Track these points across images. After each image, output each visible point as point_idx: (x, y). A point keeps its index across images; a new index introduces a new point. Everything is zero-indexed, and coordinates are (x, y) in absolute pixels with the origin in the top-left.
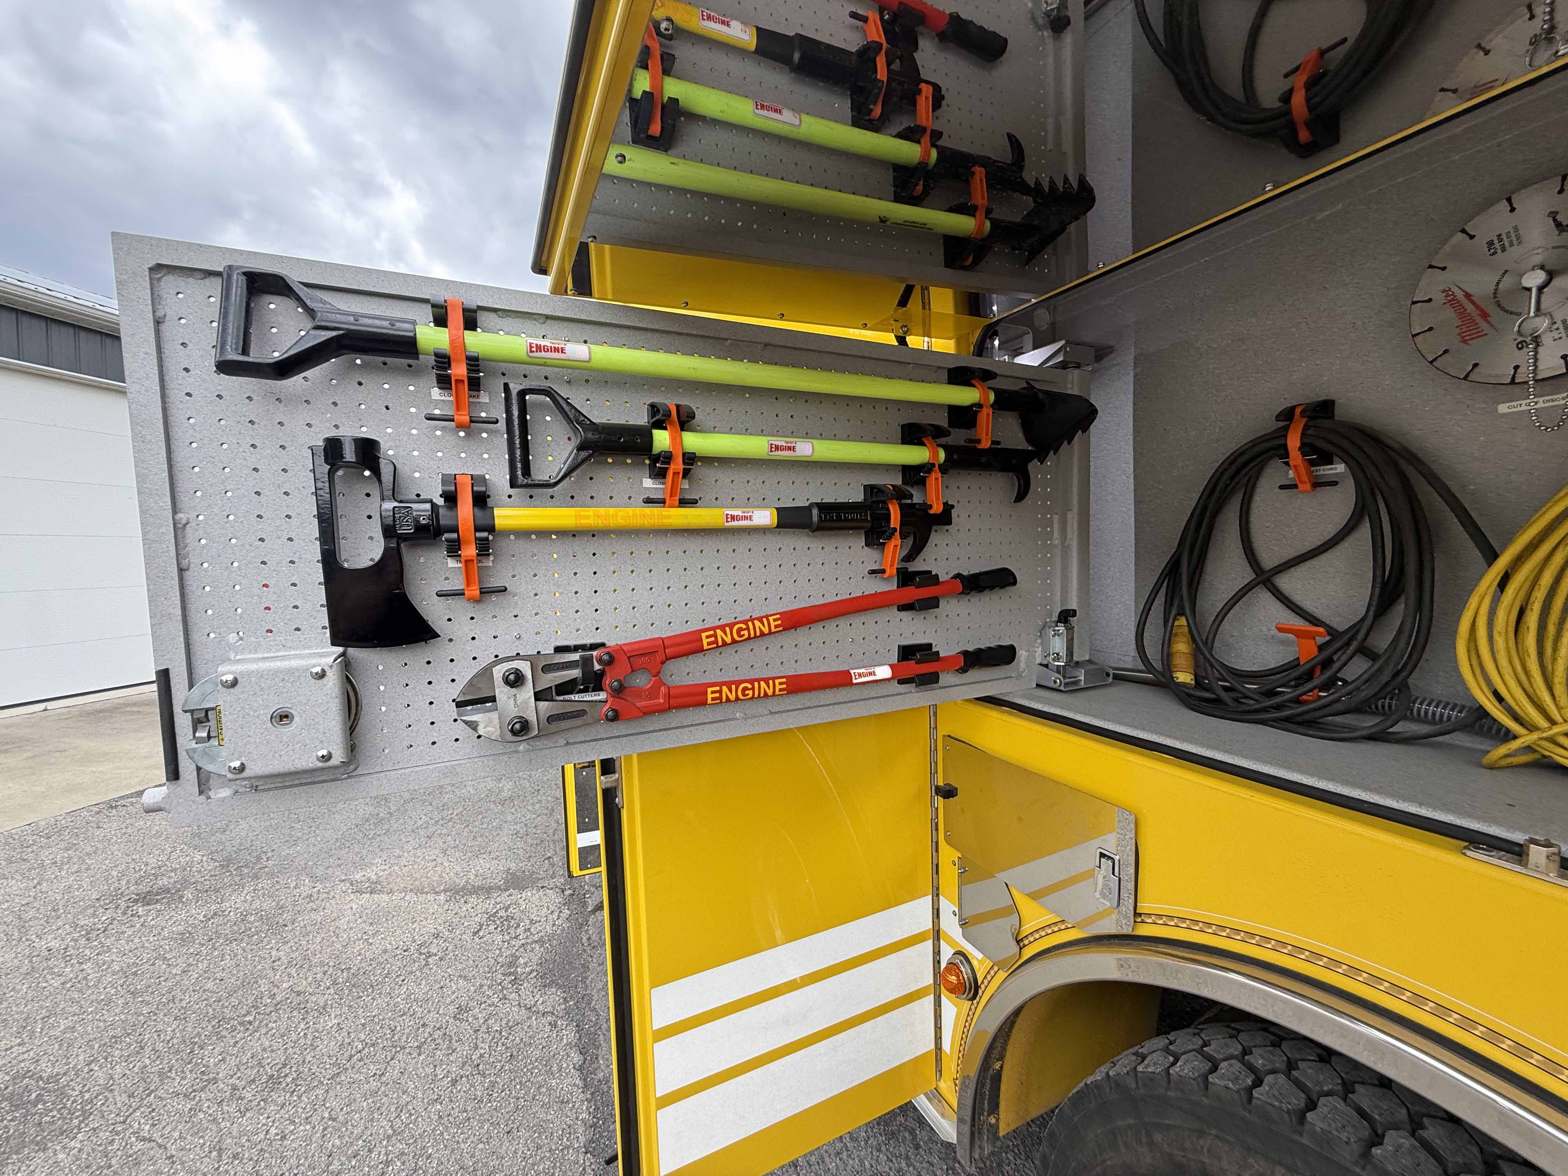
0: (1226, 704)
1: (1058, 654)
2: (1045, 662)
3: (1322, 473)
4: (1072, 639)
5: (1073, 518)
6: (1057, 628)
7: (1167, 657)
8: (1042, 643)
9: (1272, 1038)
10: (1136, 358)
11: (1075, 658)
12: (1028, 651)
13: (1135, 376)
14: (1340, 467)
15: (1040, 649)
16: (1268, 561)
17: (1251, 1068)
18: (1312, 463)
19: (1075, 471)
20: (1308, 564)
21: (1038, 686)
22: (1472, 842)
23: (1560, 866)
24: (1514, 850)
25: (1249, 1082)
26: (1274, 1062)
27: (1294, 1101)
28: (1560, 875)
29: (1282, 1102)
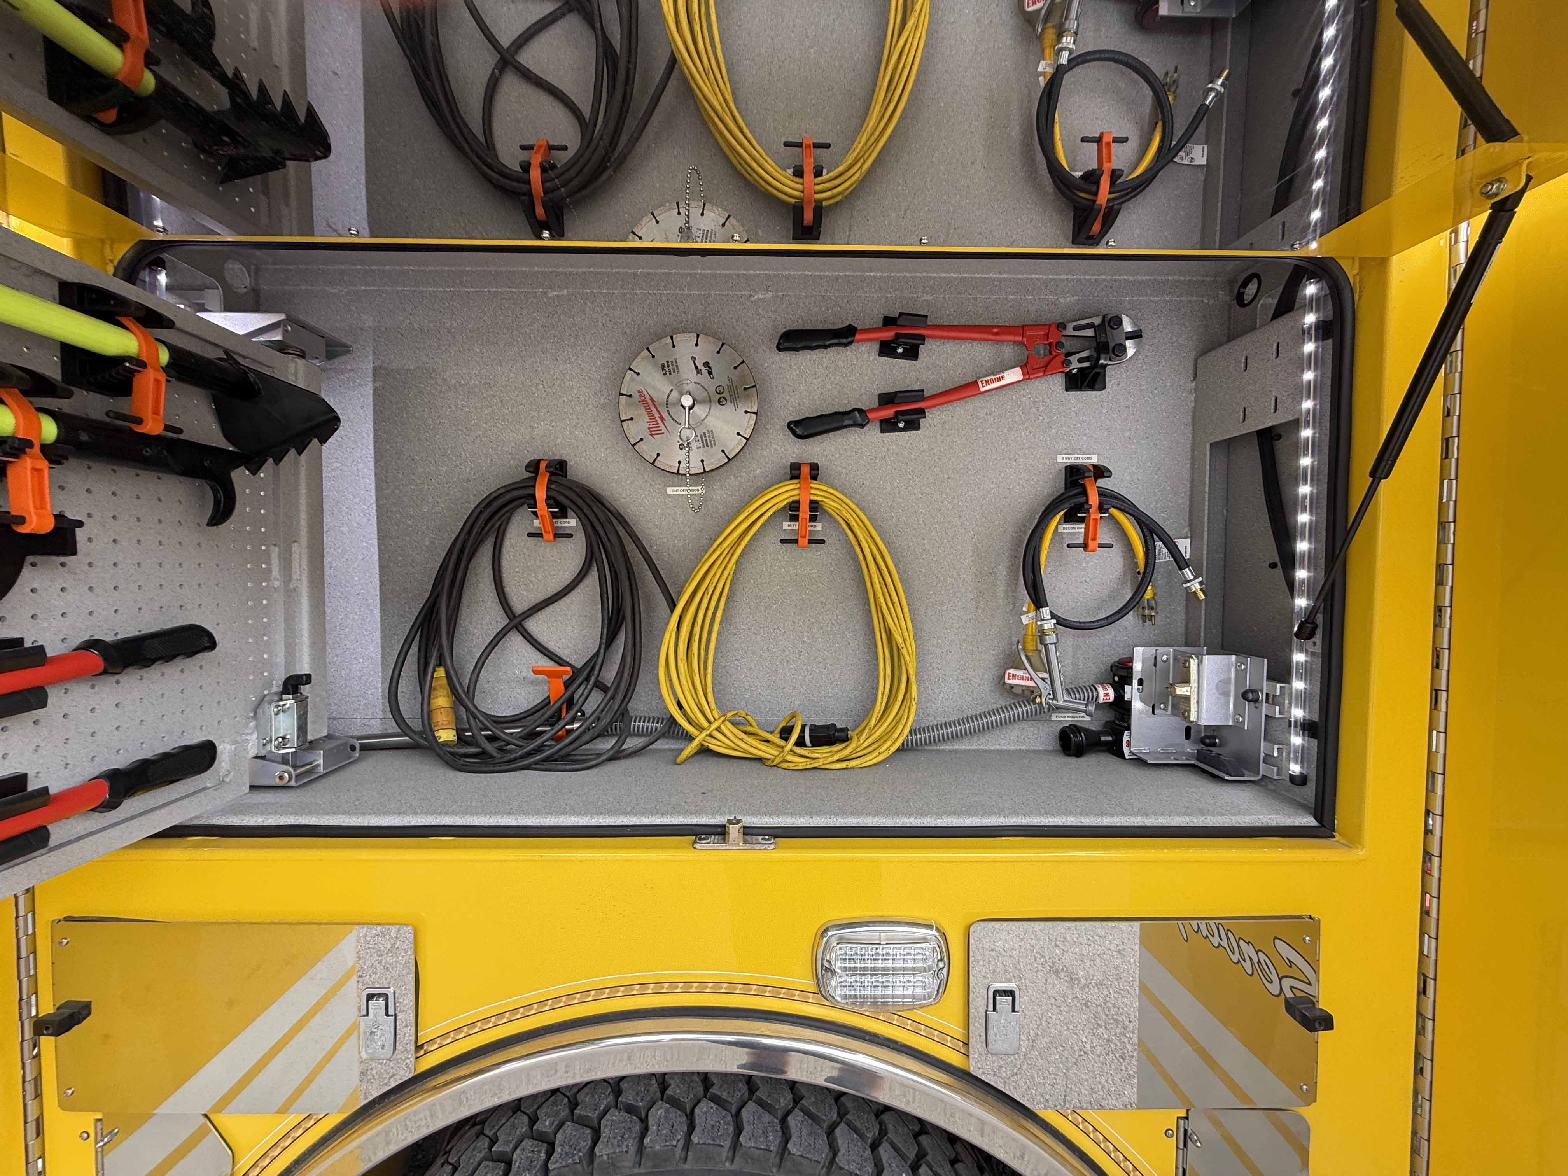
0: (492, 757)
1: (284, 738)
2: (263, 753)
3: (560, 525)
4: (306, 713)
5: (300, 553)
6: (281, 703)
7: (427, 715)
8: (257, 727)
10: (375, 369)
11: (310, 737)
12: (235, 742)
13: (376, 390)
14: (572, 522)
15: (255, 736)
16: (519, 606)
18: (554, 516)
19: (303, 491)
20: (551, 608)
21: (252, 787)
22: (696, 835)
23: (744, 834)
24: (721, 832)
25: (543, 1156)
26: (557, 1113)
27: (583, 1144)
28: (745, 842)
29: (573, 1155)
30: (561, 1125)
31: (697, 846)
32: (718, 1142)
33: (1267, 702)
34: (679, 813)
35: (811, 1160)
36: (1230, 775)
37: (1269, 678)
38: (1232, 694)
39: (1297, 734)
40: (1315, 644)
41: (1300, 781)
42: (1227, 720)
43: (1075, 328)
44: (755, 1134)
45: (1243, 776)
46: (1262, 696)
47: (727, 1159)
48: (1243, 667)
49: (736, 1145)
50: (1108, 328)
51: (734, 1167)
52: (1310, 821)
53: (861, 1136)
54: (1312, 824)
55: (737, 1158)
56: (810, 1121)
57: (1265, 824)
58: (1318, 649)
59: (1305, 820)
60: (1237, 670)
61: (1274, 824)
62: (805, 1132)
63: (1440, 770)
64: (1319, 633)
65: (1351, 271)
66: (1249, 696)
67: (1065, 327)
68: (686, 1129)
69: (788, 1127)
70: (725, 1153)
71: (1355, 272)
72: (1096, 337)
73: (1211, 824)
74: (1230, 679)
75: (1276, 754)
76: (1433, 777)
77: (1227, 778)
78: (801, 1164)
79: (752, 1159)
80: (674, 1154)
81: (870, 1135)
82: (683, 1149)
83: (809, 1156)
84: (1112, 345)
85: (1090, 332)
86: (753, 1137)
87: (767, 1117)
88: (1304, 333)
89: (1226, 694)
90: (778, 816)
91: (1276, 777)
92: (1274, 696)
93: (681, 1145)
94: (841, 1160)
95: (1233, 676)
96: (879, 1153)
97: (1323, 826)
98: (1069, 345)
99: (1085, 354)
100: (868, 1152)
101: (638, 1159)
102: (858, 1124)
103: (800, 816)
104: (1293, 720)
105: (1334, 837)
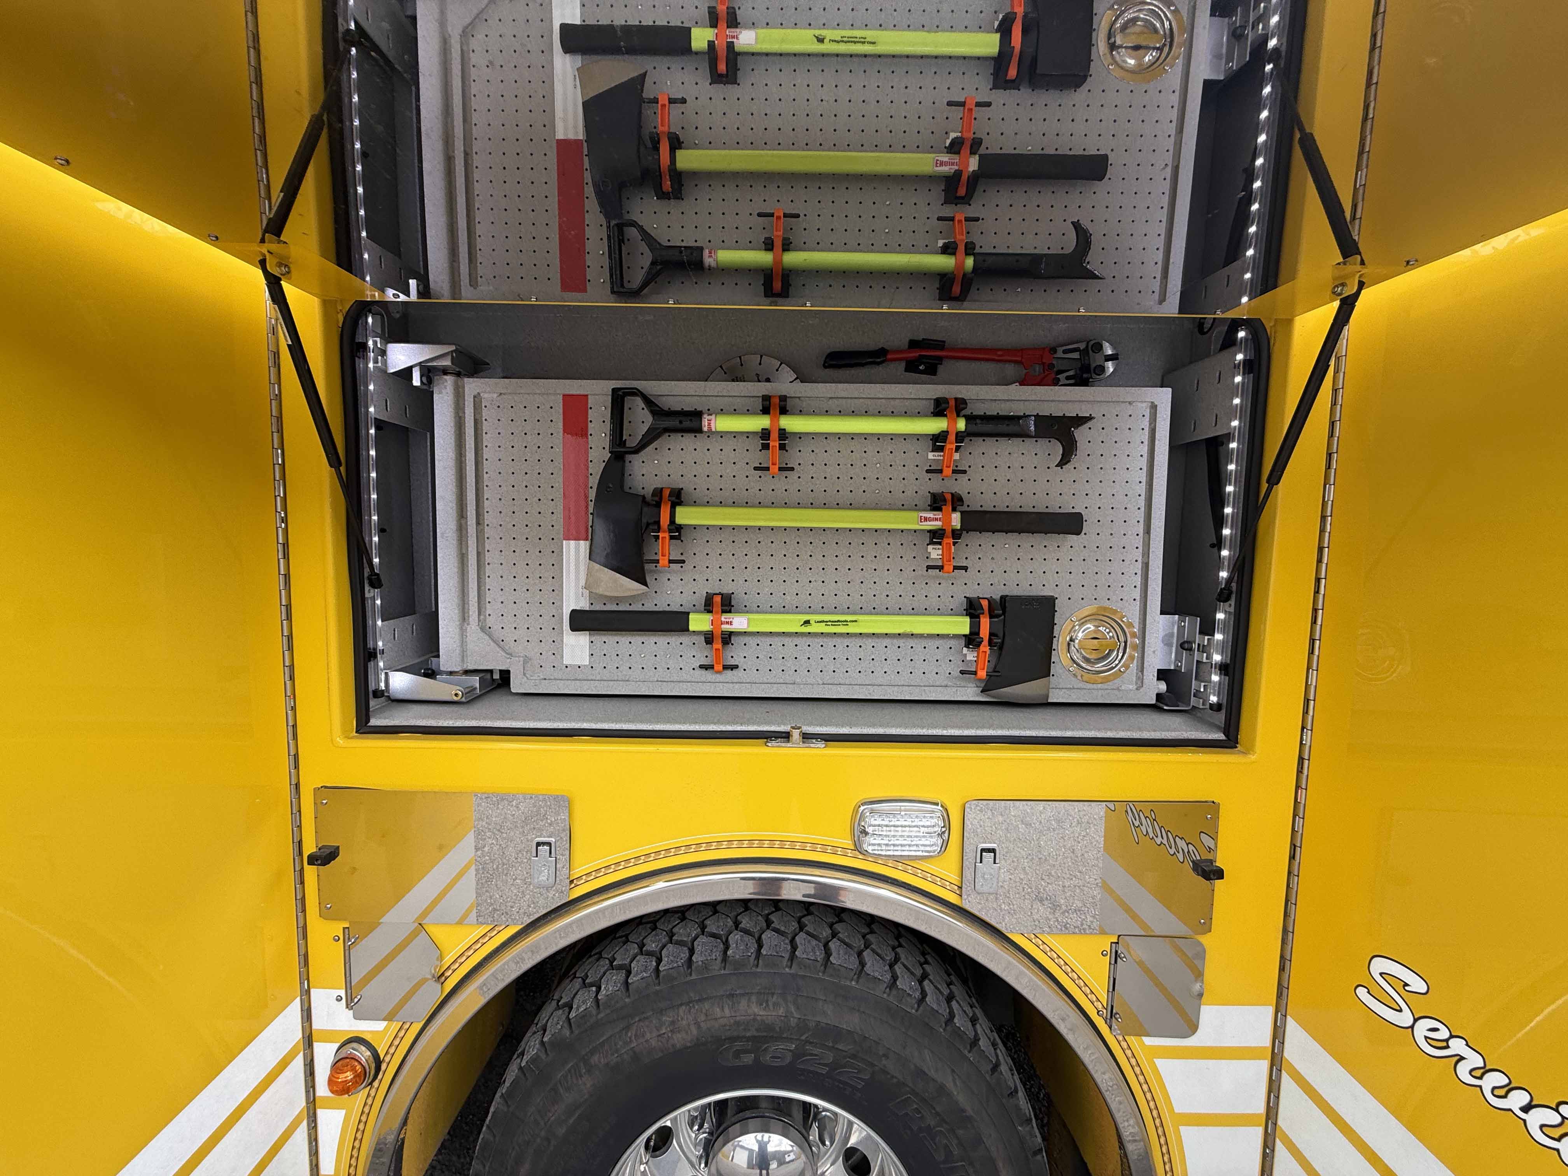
9: (649, 925)
17: (650, 954)
22: (766, 738)
23: (803, 738)
24: (786, 736)
25: (654, 964)
26: (660, 940)
27: (682, 955)
28: (803, 742)
29: (677, 962)
30: (664, 947)
31: (769, 744)
32: (780, 954)
33: (1198, 650)
34: (753, 724)
35: (846, 968)
36: (1167, 705)
37: (1200, 633)
38: (1174, 645)
39: (1216, 674)
40: (1230, 605)
41: (1217, 707)
42: (1170, 665)
43: (1065, 352)
44: (807, 950)
45: (1178, 706)
46: (1195, 646)
47: (787, 966)
48: (1183, 624)
49: (793, 957)
50: (1090, 352)
51: (792, 971)
52: (1221, 736)
53: (882, 959)
54: (1221, 738)
55: (794, 965)
56: (845, 946)
57: (1186, 738)
58: (1232, 610)
59: (1216, 735)
60: (1178, 627)
61: (1193, 737)
62: (841, 952)
63: (1312, 698)
64: (1233, 597)
65: (1268, 325)
66: (1185, 646)
67: (1055, 352)
68: (756, 946)
69: (829, 949)
70: (785, 962)
71: (1271, 324)
72: (1080, 359)
73: (1146, 737)
74: (1173, 633)
75: (1202, 690)
76: (1308, 702)
77: (1165, 708)
78: (839, 970)
79: (805, 966)
80: (749, 961)
81: (888, 958)
82: (755, 959)
83: (845, 965)
84: (1093, 365)
85: (1076, 355)
86: (805, 952)
87: (814, 942)
88: (1235, 368)
89: (1169, 645)
90: (826, 726)
91: (1201, 707)
92: (1204, 646)
93: (753, 956)
94: (868, 968)
95: (1175, 631)
96: (894, 969)
97: (1229, 739)
98: (1058, 365)
99: (1071, 373)
100: (887, 968)
101: (723, 965)
102: (879, 951)
103: (842, 726)
104: (1214, 663)
105: (1236, 747)
